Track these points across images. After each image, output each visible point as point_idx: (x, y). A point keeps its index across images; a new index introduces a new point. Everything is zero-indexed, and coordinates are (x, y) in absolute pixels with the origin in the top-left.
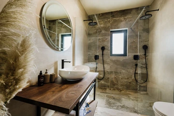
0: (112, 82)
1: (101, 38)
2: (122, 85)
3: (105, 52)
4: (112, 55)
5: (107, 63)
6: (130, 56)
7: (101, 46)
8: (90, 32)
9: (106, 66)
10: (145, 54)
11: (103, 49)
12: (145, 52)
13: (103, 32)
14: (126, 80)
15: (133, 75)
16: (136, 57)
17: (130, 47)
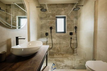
0: (57, 50)
1: (50, 21)
2: (63, 51)
3: (53, 30)
4: (57, 32)
5: (54, 38)
6: (68, 33)
7: (50, 27)
8: (42, 17)
9: (53, 39)
10: (76, 32)
11: (51, 28)
12: (76, 31)
13: (51, 17)
14: (66, 48)
15: (70, 45)
16: (71, 34)
17: (68, 27)
